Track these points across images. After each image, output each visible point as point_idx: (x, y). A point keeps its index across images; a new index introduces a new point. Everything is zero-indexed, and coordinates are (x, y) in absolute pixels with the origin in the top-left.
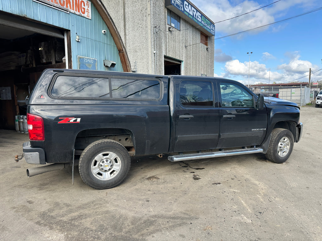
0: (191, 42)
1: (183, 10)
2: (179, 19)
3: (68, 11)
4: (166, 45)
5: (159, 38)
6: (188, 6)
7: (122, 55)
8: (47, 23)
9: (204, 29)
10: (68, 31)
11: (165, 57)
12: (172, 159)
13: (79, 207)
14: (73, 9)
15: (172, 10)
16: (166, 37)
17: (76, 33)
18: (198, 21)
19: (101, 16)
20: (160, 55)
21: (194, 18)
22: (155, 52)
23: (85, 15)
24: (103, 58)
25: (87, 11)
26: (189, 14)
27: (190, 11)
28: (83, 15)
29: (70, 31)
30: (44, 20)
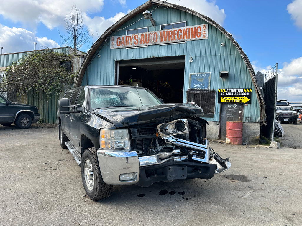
3: (184, 42)
14: (189, 38)
17: (191, 56)
23: (201, 38)
25: (203, 33)
28: (198, 38)
29: (184, 56)
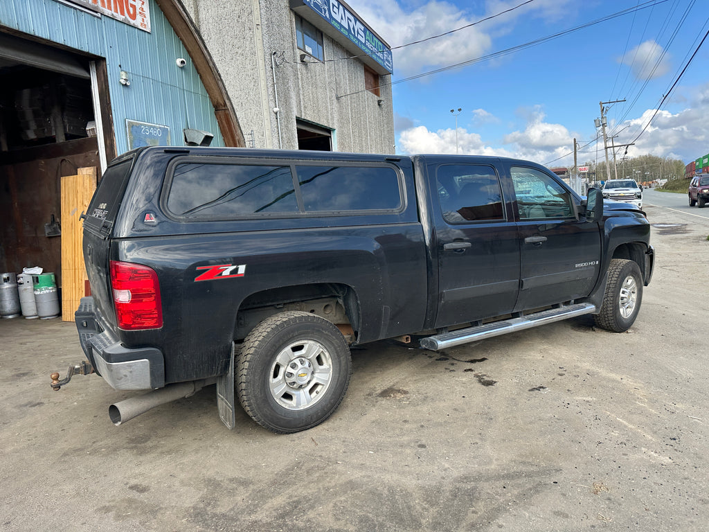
0: (348, 88)
1: (328, 16)
2: (320, 37)
3: (97, 12)
4: (298, 95)
5: (284, 79)
6: (338, 8)
7: (222, 117)
8: (52, 40)
9: (372, 58)
10: (99, 61)
11: (299, 121)
12: (433, 344)
13: (274, 483)
14: (110, 8)
15: (305, 16)
16: (296, 75)
17: (120, 66)
18: (358, 40)
19: (172, 26)
20: (288, 117)
21: (351, 34)
22: (276, 109)
23: (137, 22)
24: (182, 126)
25: (140, 13)
26: (341, 26)
27: (342, 18)
28: (132, 22)
29: (104, 59)
30: (42, 32)
